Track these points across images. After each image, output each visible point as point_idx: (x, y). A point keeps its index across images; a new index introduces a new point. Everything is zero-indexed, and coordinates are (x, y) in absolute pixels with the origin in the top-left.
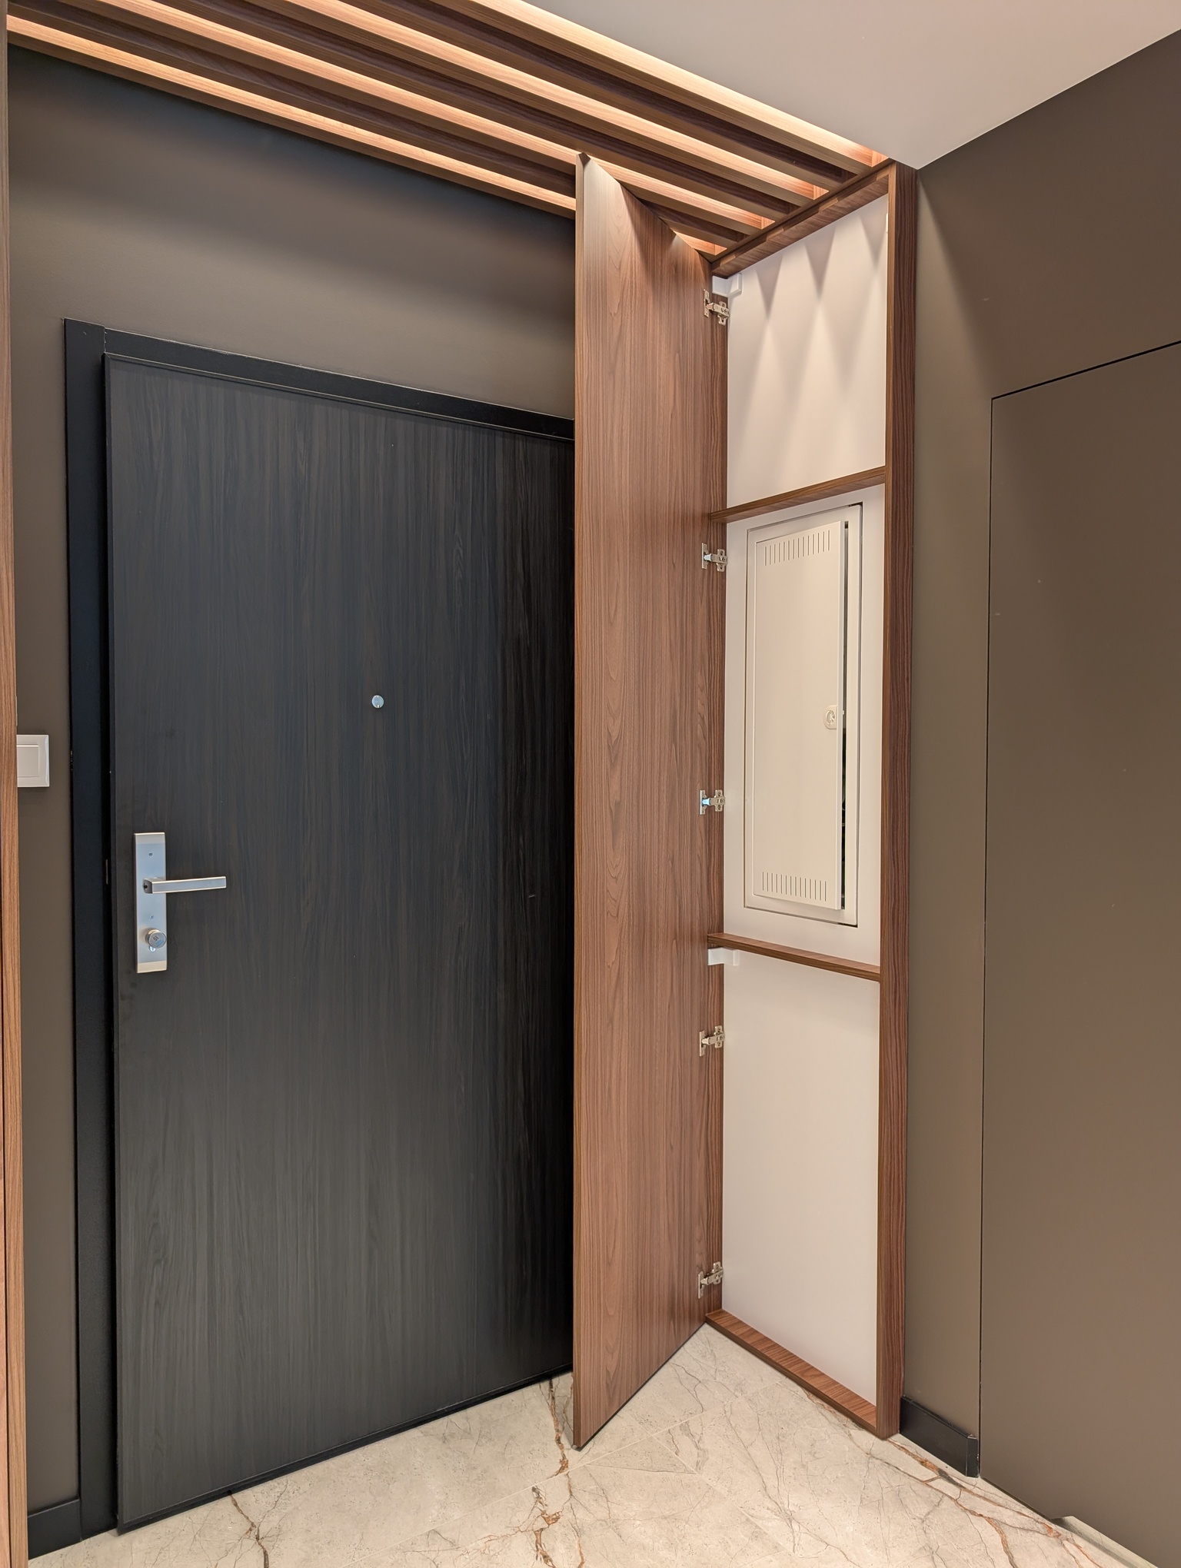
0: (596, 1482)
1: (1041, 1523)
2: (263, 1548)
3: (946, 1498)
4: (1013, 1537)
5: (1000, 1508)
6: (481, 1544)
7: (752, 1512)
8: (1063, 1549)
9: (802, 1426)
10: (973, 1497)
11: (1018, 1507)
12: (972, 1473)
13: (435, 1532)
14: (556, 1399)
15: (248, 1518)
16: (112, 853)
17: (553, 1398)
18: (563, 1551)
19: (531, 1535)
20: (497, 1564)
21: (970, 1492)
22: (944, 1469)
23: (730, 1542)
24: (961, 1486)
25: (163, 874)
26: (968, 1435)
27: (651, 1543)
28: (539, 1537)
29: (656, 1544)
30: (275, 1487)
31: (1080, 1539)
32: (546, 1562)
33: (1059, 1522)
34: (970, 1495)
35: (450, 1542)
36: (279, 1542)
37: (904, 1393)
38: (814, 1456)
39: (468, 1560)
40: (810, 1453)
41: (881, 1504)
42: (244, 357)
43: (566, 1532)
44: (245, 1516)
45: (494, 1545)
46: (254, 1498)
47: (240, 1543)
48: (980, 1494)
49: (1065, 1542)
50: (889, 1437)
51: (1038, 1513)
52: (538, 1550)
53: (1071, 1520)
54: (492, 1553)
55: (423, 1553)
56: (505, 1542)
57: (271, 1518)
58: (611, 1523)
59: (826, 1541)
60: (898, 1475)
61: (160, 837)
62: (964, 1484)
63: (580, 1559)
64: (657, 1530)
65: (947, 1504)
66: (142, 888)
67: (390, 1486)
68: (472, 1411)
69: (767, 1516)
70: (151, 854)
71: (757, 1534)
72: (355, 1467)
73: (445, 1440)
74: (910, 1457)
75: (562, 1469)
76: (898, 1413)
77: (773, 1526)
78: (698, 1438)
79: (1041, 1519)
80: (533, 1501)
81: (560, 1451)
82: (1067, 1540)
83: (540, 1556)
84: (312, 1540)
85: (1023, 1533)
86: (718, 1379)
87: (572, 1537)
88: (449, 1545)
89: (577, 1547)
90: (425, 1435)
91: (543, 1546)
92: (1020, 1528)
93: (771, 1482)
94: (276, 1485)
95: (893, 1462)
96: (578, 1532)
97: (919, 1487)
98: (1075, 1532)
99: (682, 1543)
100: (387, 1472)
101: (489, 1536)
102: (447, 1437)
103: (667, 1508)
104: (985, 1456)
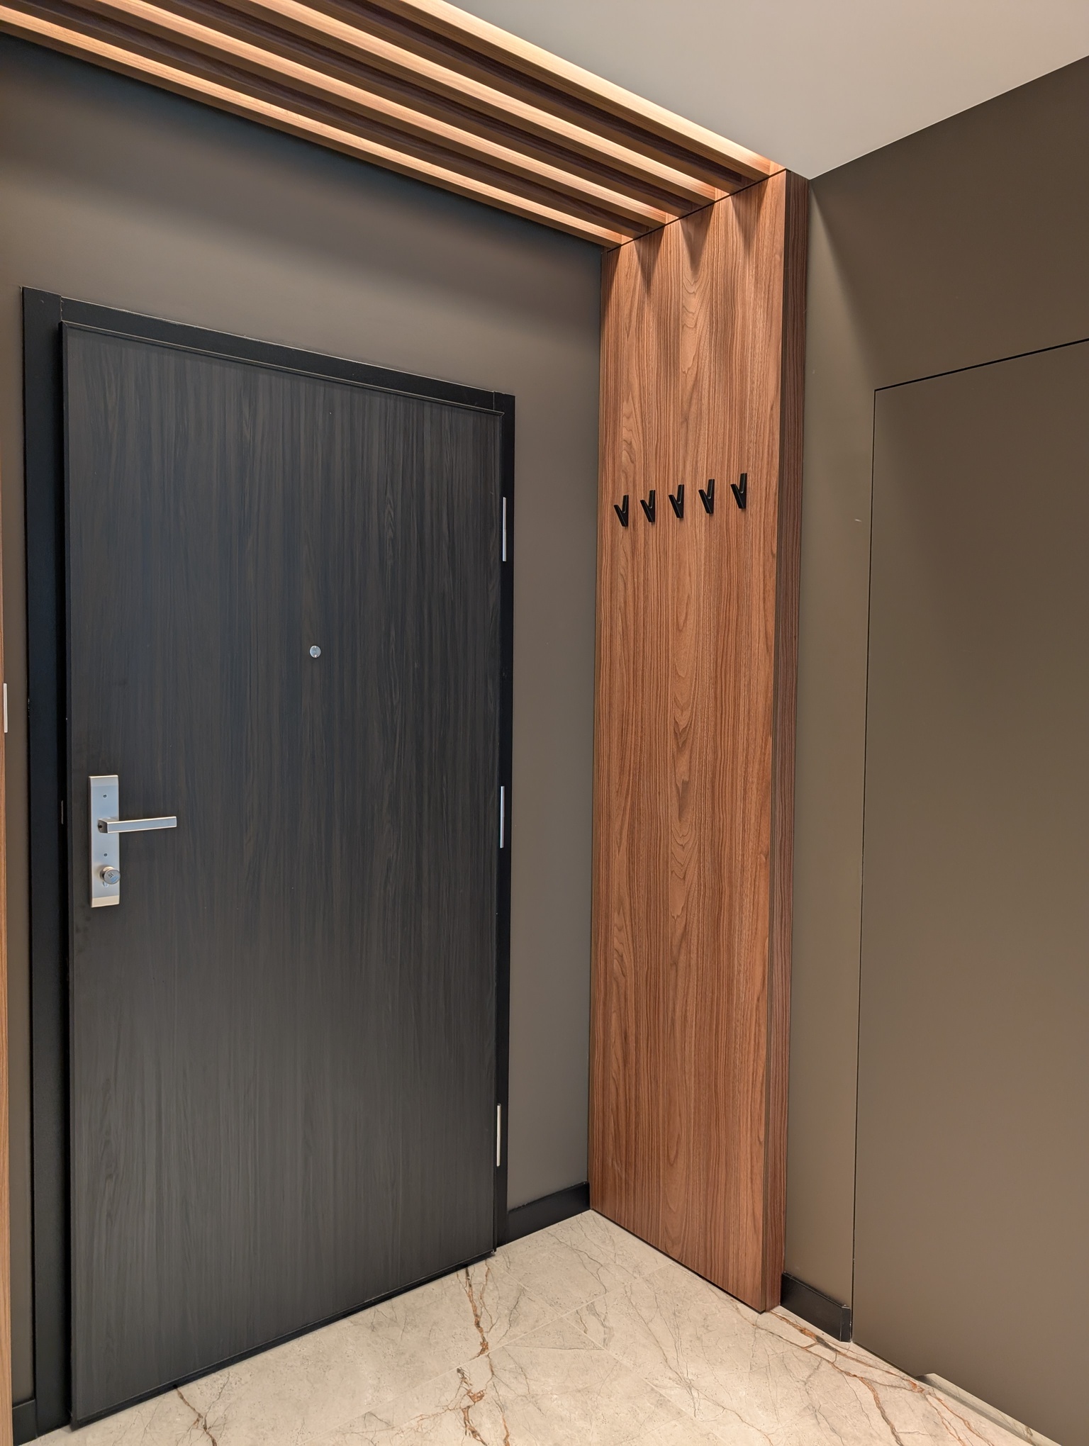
0: (514, 1361)
1: (907, 1380)
2: (211, 1437)
3: (824, 1362)
4: (884, 1394)
5: (871, 1368)
6: (414, 1423)
7: (657, 1382)
8: (926, 1402)
9: (695, 1302)
10: (847, 1359)
11: (886, 1367)
12: (845, 1338)
13: (371, 1414)
14: (473, 1286)
15: (194, 1409)
16: (68, 796)
17: (470, 1286)
18: (489, 1426)
19: (459, 1413)
20: (430, 1441)
21: (844, 1355)
22: (821, 1336)
23: (638, 1411)
24: (836, 1351)
25: (117, 814)
26: (842, 1305)
27: (568, 1415)
28: (466, 1414)
29: (573, 1415)
30: (218, 1379)
31: (940, 1393)
32: (475, 1437)
33: (922, 1379)
34: (845, 1358)
35: (386, 1423)
36: (225, 1431)
37: (784, 1270)
38: (707, 1329)
39: (403, 1439)
40: (703, 1326)
41: (768, 1369)
42: (193, 327)
43: (491, 1408)
44: (192, 1408)
45: (426, 1423)
46: (200, 1390)
47: (189, 1433)
48: (853, 1357)
49: (928, 1396)
50: (772, 1308)
51: (903, 1371)
52: (466, 1426)
53: (933, 1377)
54: (424, 1431)
55: (361, 1434)
56: (436, 1420)
57: (216, 1408)
58: (531, 1398)
59: (723, 1405)
60: (781, 1343)
61: (114, 779)
62: (839, 1349)
63: (505, 1432)
64: (573, 1403)
65: (825, 1367)
66: (97, 828)
67: (327, 1374)
68: (396, 1301)
69: (669, 1385)
70: (105, 796)
71: (662, 1402)
72: (292, 1357)
73: (373, 1328)
74: (791, 1326)
75: (483, 1351)
76: (780, 1288)
77: (675, 1393)
78: (603, 1316)
79: (906, 1377)
80: (459, 1381)
81: (480, 1334)
82: (930, 1394)
83: (469, 1432)
84: (257, 1427)
85: (892, 1390)
86: (617, 1263)
87: (497, 1412)
88: (385, 1425)
89: (501, 1421)
90: (355, 1325)
91: (470, 1422)
92: (889, 1386)
93: (671, 1354)
94: (219, 1377)
95: (776, 1331)
96: (502, 1408)
97: (801, 1353)
98: (935, 1387)
99: (596, 1414)
100: (322, 1361)
101: (421, 1415)
102: (376, 1326)
103: (581, 1382)
104: (856, 1323)
